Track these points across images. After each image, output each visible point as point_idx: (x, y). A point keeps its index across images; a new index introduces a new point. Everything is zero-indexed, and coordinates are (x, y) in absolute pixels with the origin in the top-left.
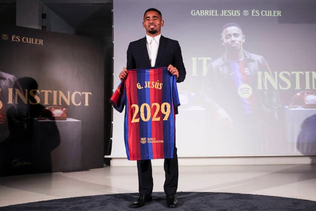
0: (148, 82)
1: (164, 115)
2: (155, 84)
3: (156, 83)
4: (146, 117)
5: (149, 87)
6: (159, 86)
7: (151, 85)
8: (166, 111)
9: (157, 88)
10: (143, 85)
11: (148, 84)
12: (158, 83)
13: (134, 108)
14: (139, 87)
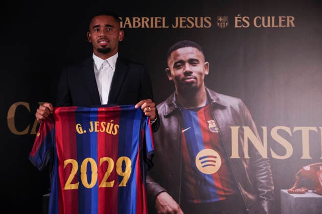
0: (96, 123)
1: (121, 178)
2: (106, 126)
3: (109, 124)
4: (89, 181)
5: (96, 131)
6: (113, 129)
7: (99, 127)
8: (124, 170)
9: (110, 133)
10: (86, 127)
11: (94, 127)
12: (112, 125)
13: (71, 165)
14: (80, 130)
